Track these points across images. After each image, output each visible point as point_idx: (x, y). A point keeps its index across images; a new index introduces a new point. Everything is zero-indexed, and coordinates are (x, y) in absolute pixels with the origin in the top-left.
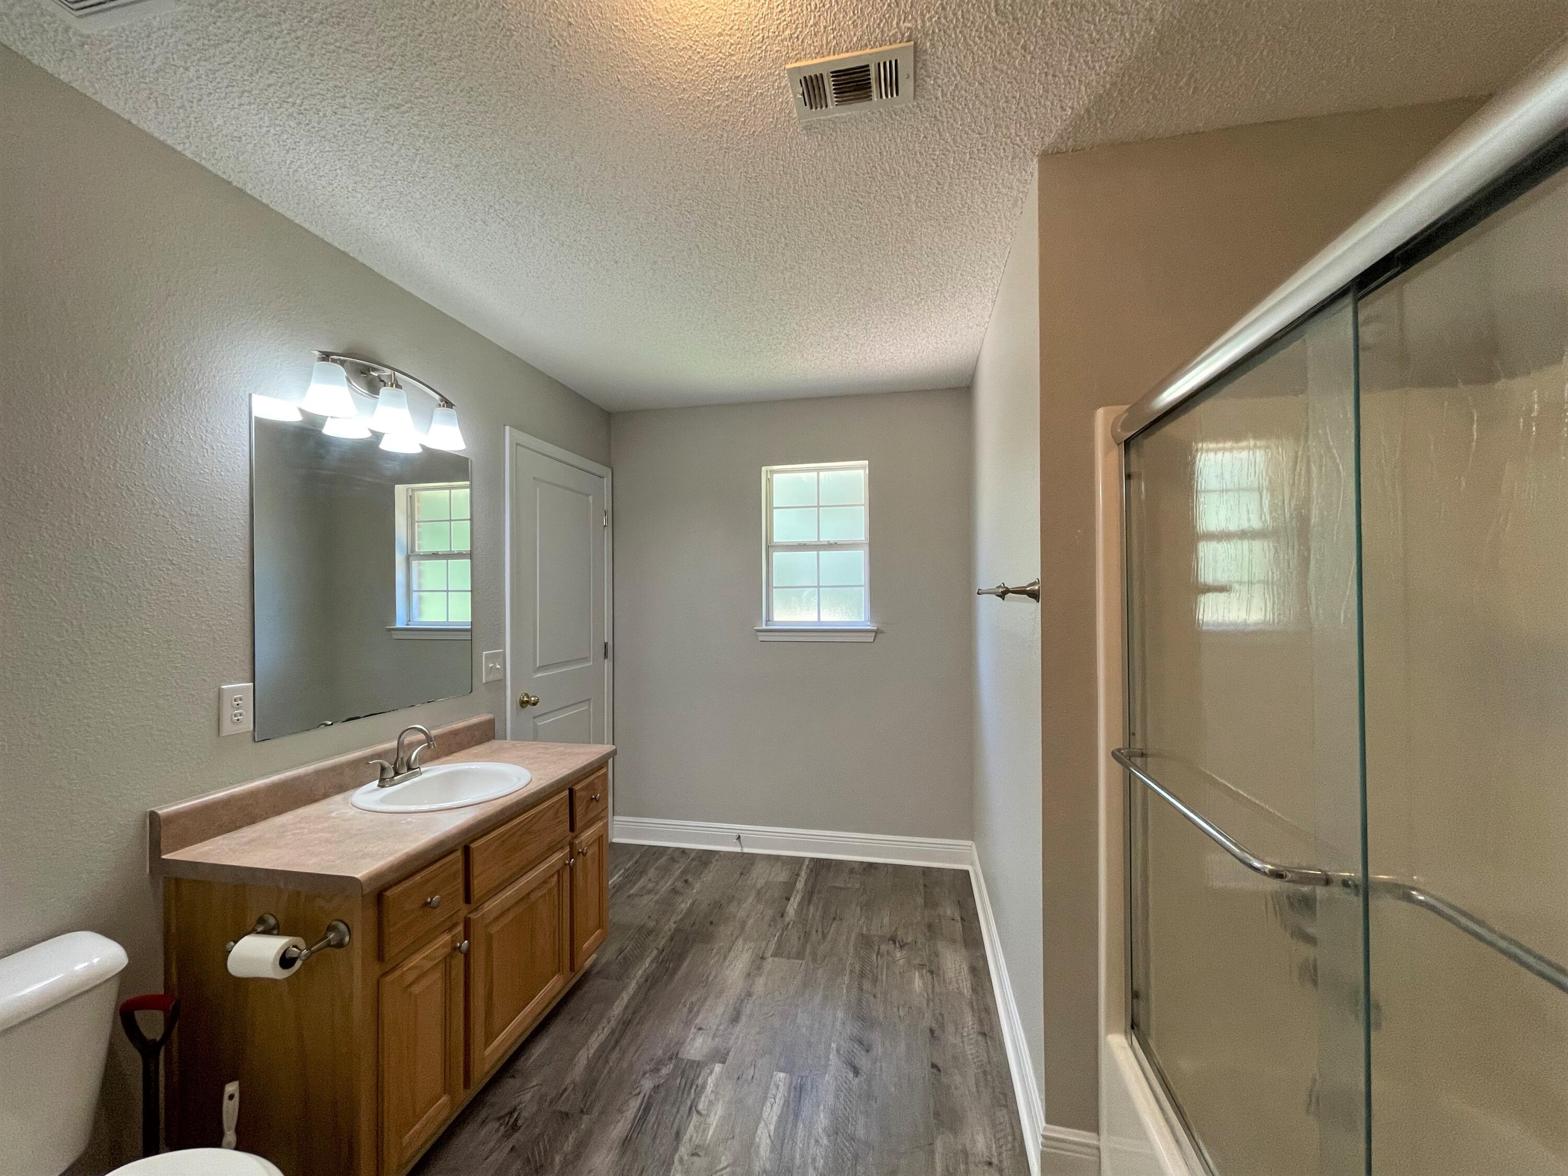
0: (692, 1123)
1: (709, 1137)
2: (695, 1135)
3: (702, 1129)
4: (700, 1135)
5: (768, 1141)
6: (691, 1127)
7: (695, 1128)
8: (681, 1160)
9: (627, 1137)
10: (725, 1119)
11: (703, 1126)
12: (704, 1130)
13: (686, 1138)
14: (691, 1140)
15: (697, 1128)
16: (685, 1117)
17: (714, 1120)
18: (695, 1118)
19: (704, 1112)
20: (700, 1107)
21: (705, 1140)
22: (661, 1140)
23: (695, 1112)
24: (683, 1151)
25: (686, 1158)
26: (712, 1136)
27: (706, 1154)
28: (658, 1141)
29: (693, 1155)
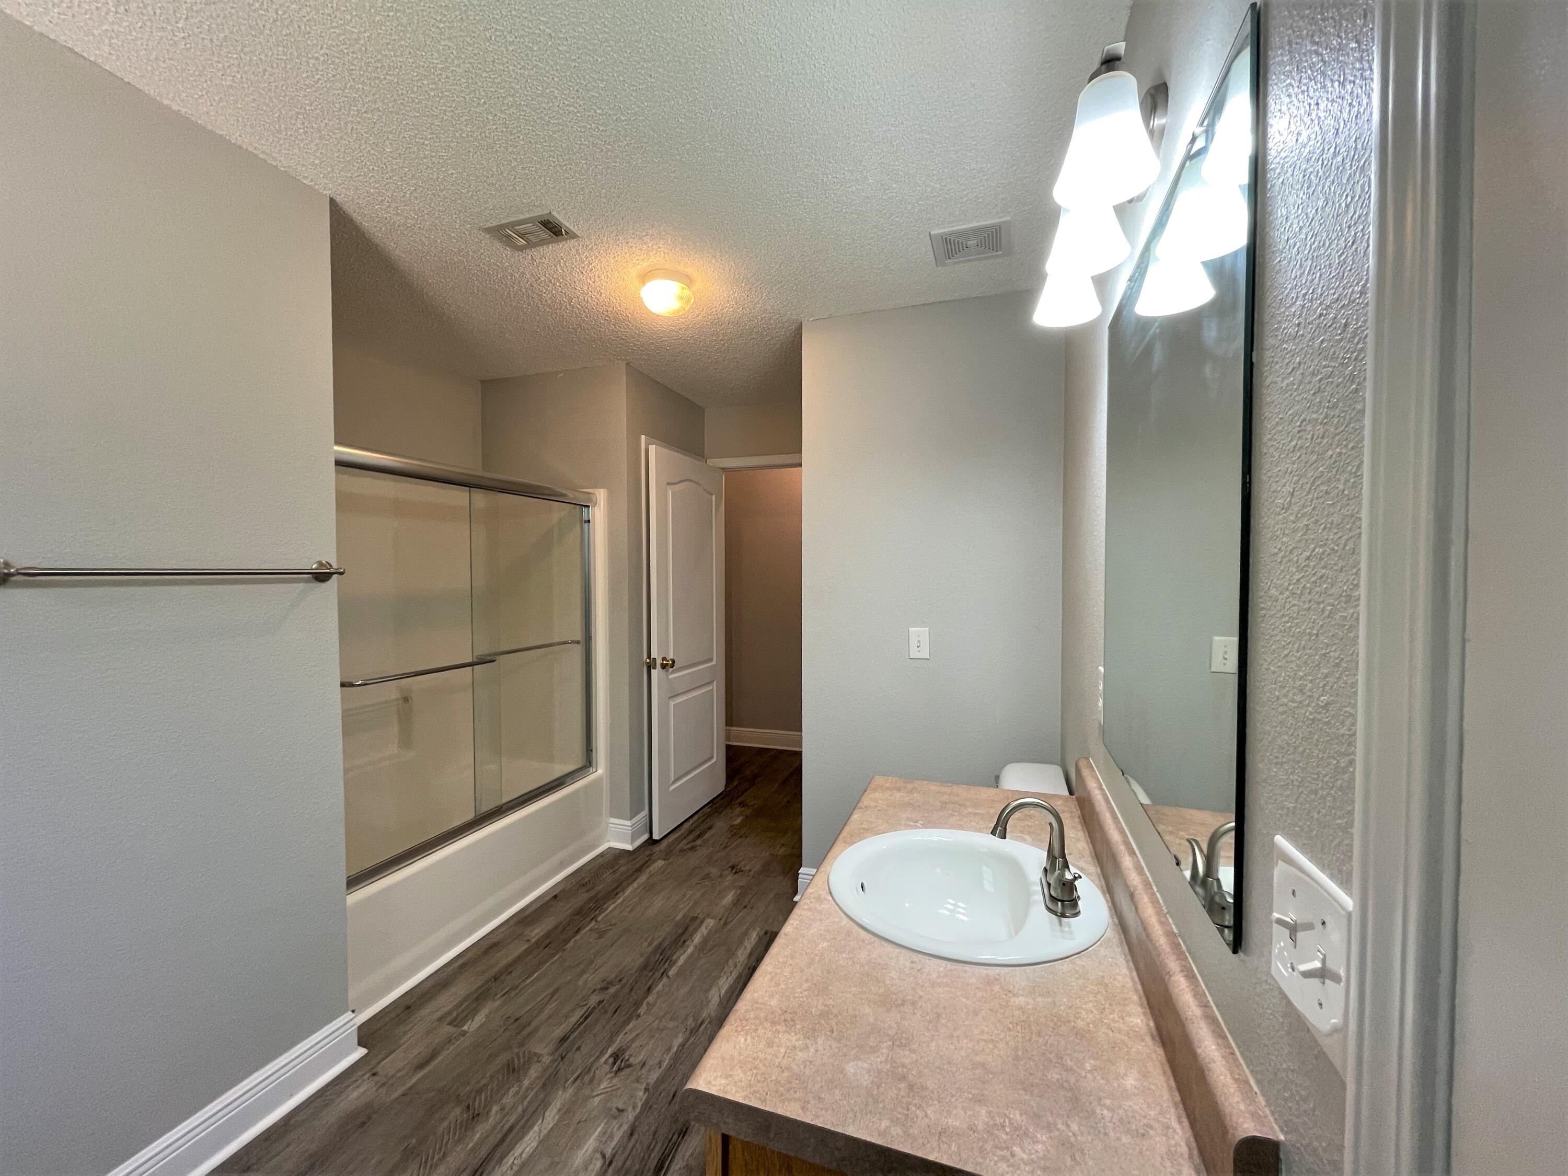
0: (614, 1143)
1: (602, 1125)
2: (615, 1129)
3: (606, 1136)
4: (609, 1130)
5: (547, 1114)
6: (616, 1140)
7: (613, 1138)
8: (634, 1108)
9: (683, 1137)
10: (577, 1144)
11: (604, 1139)
12: (605, 1133)
13: (625, 1127)
14: (621, 1125)
15: (611, 1137)
16: (620, 1152)
17: (590, 1144)
18: (609, 1152)
19: (598, 1156)
20: (598, 1164)
21: (606, 1124)
22: (648, 1130)
23: (607, 1156)
24: (630, 1116)
25: (630, 1109)
26: (600, 1125)
27: (610, 1109)
28: (653, 1128)
29: (623, 1111)
